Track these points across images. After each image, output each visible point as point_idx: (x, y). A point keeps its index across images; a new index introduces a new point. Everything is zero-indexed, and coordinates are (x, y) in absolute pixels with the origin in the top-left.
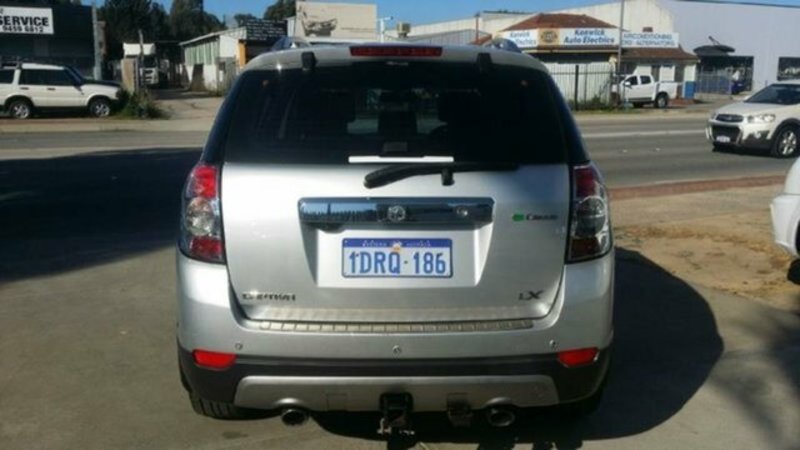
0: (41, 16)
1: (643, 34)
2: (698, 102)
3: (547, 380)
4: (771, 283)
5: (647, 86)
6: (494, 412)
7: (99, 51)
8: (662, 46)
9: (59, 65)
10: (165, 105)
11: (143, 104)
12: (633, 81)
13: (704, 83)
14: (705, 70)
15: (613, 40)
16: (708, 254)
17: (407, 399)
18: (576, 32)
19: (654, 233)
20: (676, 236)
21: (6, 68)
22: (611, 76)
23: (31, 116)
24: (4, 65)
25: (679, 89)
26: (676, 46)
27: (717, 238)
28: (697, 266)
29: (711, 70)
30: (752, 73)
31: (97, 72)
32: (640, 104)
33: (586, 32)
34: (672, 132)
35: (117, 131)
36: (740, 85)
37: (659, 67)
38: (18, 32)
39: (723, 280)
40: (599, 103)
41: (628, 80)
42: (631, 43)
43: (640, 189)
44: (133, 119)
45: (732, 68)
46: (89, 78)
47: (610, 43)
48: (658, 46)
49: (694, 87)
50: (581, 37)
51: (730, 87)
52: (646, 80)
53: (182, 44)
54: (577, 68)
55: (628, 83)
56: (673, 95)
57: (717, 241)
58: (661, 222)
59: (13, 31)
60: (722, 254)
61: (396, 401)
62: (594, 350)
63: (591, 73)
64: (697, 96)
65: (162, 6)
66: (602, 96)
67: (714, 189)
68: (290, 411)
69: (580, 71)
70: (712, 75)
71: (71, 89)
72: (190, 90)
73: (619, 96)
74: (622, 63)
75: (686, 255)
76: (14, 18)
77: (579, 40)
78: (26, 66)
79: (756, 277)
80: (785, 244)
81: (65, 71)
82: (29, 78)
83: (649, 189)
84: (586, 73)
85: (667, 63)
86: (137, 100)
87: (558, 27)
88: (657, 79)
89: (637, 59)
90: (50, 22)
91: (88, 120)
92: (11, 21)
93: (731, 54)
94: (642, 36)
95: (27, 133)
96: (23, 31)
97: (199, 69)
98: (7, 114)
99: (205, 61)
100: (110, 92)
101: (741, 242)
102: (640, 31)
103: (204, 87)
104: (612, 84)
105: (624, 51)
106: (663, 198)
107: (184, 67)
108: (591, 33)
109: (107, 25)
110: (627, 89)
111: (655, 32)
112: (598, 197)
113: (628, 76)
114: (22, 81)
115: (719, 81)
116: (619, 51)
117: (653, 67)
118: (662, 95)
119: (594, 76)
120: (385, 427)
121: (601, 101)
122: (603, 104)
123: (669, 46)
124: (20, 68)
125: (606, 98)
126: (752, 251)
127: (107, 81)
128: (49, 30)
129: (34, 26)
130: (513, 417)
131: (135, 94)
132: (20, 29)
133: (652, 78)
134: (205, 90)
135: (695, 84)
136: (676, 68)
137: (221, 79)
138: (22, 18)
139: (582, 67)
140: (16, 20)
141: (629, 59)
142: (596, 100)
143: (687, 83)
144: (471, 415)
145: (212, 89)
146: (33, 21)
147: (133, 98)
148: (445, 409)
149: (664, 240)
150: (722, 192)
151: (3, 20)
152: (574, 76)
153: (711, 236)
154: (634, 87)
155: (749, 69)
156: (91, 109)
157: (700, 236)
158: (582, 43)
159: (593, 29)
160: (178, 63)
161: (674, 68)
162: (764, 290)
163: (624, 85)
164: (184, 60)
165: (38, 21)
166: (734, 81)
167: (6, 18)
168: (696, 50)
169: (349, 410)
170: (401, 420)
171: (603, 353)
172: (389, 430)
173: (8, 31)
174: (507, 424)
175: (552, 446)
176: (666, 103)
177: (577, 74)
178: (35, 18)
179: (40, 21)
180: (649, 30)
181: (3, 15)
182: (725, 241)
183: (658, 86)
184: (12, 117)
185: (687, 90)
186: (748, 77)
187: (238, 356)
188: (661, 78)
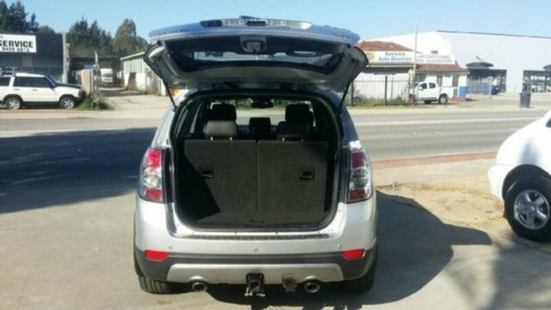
0: (28, 41)
1: (432, 55)
2: (468, 100)
3: (337, 267)
4: (492, 219)
5: (432, 90)
6: (309, 284)
7: (66, 64)
8: (443, 63)
9: (41, 74)
10: (110, 100)
11: (97, 100)
12: (424, 86)
13: (473, 87)
14: (473, 79)
15: (411, 60)
16: (457, 201)
17: (261, 276)
18: (386, 54)
19: (425, 188)
20: (438, 190)
21: (5, 76)
22: (409, 83)
23: (21, 108)
24: (3, 74)
25: (455, 92)
26: (453, 63)
27: (463, 191)
28: (448, 208)
29: (477, 79)
30: (505, 80)
31: (64, 78)
32: (428, 102)
33: (393, 54)
34: (447, 121)
35: (78, 118)
36: (497, 89)
37: (441, 77)
38: (12, 51)
39: (464, 217)
40: (401, 101)
41: (421, 86)
42: (422, 60)
43: (420, 159)
44: (89, 110)
45: (491, 77)
46: (59, 82)
47: (409, 61)
48: (441, 63)
49: (466, 90)
50: (390, 57)
51: (490, 90)
52: (433, 86)
53: (122, 59)
54: (386, 78)
55: (421, 88)
56: (451, 95)
57: (464, 193)
58: (430, 180)
59: (9, 51)
60: (466, 201)
61: (255, 278)
62: (362, 250)
63: (396, 81)
64: (467, 96)
65: (109, 33)
66: (403, 97)
67: (469, 159)
68: (197, 283)
69: (388, 80)
70: (479, 81)
71: (48, 90)
72: (127, 89)
73: (414, 96)
74: (416, 74)
75: (443, 202)
76: (10, 42)
77: (388, 59)
78: (19, 74)
79: (484, 216)
80: (496, 194)
81: (44, 78)
82: (20, 82)
83: (426, 159)
84: (392, 81)
85: (447, 74)
86: (92, 97)
87: (374, 50)
88: (440, 85)
89: (426, 71)
90: (34, 44)
91: (59, 110)
92: (8, 44)
93: (491, 68)
94: (430, 57)
95: (19, 120)
96: (16, 51)
97: (133, 76)
98: (5, 106)
99: (138, 72)
100: (75, 92)
101: (478, 194)
102: (430, 53)
103: (136, 87)
104: (410, 88)
105: (418, 66)
106: (434, 166)
107: (123, 74)
108: (397, 55)
109: (71, 45)
110: (420, 91)
111: (439, 54)
112: (365, 168)
113: (421, 83)
114: (16, 84)
115: (483, 86)
116: (415, 66)
117: (438, 77)
118: (444, 95)
119: (397, 83)
120: (249, 292)
121: (403, 99)
122: (404, 101)
123: (448, 63)
124: (15, 76)
125: (405, 97)
126: (484, 200)
127: (72, 85)
128: (33, 50)
129: (23, 47)
130: (319, 287)
131: (90, 94)
132: (14, 49)
133: (436, 85)
134: (137, 90)
135: (466, 88)
136: (454, 78)
137: (148, 83)
138: (15, 42)
139: (390, 77)
140: (11, 43)
141: (421, 72)
142: (399, 99)
143: (461, 88)
144: (296, 286)
145: (142, 89)
146: (23, 44)
147: (89, 96)
148: (281, 282)
149: (430, 192)
150: (473, 162)
151: (2, 43)
152: (384, 83)
153: (460, 190)
154: (425, 90)
155: (503, 78)
156: (61, 103)
157: (453, 190)
158: (390, 61)
159: (397, 52)
160: (119, 71)
161: (452, 77)
162: (486, 223)
163: (418, 89)
164: (123, 70)
165: (26, 44)
166: (492, 86)
167: (4, 42)
168: (467, 65)
169: (230, 283)
170: (258, 288)
171: (368, 252)
172: (251, 294)
173: (6, 51)
174: (315, 291)
175: (344, 308)
176: (446, 101)
177: (386, 81)
178: (24, 43)
179: (28, 44)
180: (436, 52)
181: (2, 40)
182: (469, 193)
183: (441, 90)
184: (8, 108)
185: (461, 92)
186: (503, 83)
187: (169, 253)
188: (444, 84)
